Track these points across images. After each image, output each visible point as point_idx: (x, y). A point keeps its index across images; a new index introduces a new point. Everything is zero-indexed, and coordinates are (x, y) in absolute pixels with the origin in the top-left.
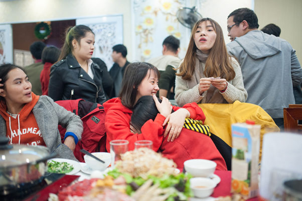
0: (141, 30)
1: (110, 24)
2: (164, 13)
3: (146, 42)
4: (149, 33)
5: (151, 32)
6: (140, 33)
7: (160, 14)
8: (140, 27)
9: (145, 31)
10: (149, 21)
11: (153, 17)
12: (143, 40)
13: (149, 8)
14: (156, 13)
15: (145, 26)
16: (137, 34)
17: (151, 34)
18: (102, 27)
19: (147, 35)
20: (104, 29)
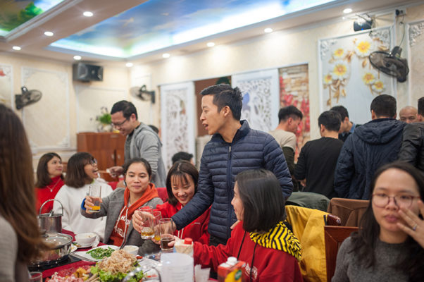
0: (330, 82)
1: (265, 79)
2: (359, 57)
3: (337, 97)
4: (341, 84)
5: (343, 83)
6: (329, 85)
7: (354, 58)
8: (329, 77)
9: (335, 82)
10: (340, 69)
11: (345, 62)
12: (333, 94)
13: (340, 51)
14: (349, 58)
15: (335, 76)
16: (325, 86)
17: (343, 85)
18: (257, 84)
19: (338, 88)
20: (260, 85)
